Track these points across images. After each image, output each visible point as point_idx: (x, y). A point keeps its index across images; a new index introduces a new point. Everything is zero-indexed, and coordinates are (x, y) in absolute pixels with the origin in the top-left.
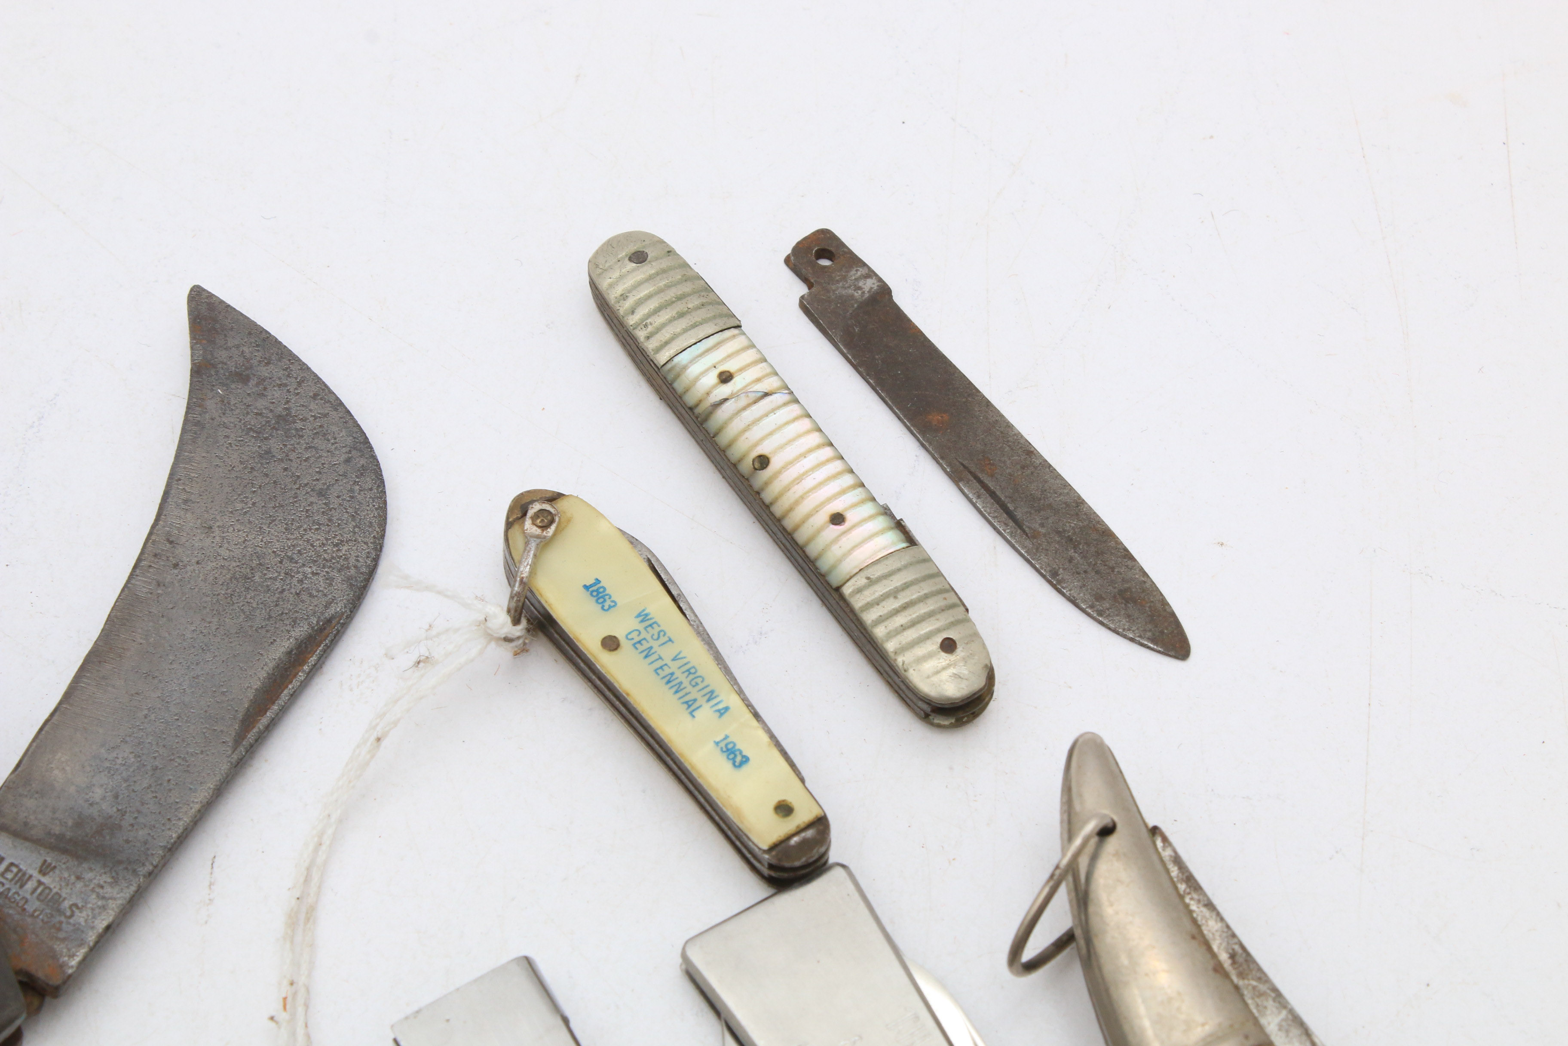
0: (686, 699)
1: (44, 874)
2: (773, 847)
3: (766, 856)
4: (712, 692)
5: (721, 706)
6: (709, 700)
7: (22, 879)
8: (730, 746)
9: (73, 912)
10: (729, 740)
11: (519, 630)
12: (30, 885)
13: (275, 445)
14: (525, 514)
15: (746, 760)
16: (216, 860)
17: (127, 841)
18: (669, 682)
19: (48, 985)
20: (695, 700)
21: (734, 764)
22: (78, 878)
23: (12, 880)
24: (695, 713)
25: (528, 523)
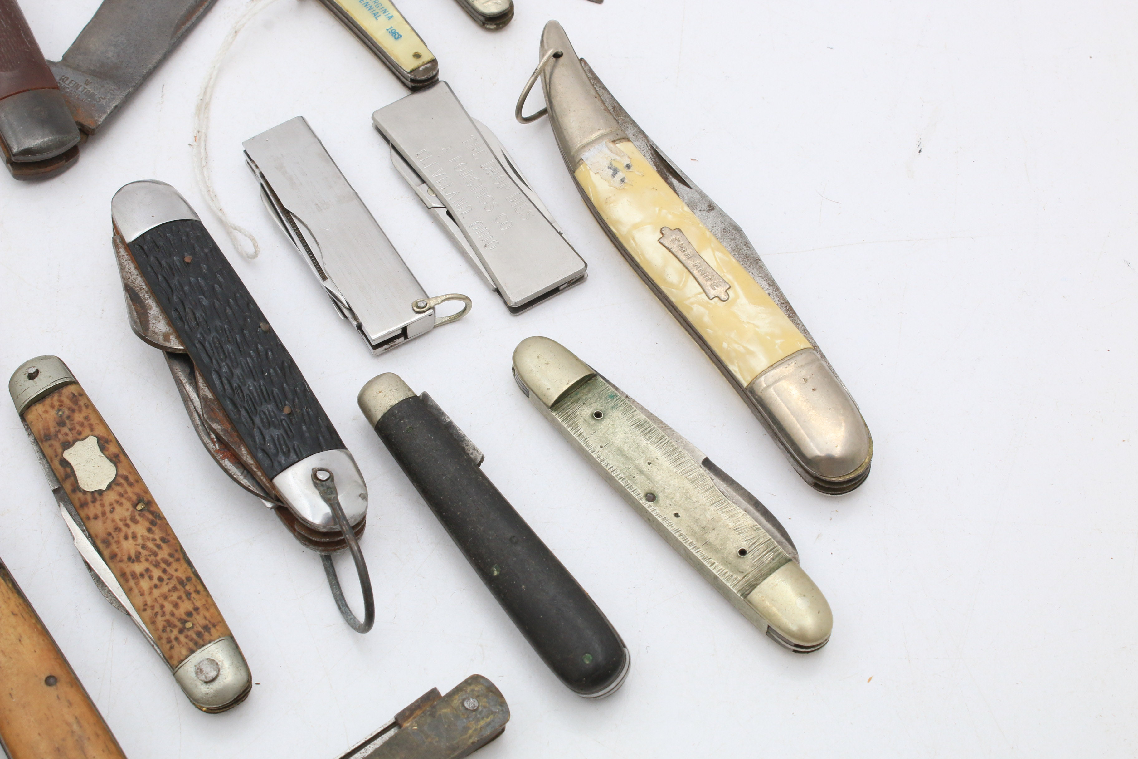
0: (374, 12)
1: (87, 85)
2: (412, 71)
3: (409, 75)
4: (386, 10)
5: (389, 15)
6: (384, 13)
7: (77, 87)
8: (393, 31)
9: (100, 100)
10: (392, 29)
12: (80, 89)
15: (400, 36)
16: (165, 86)
17: (124, 73)
18: (366, 6)
19: (89, 128)
20: (378, 13)
21: (395, 38)
22: (102, 87)
23: (72, 87)
24: (378, 18)
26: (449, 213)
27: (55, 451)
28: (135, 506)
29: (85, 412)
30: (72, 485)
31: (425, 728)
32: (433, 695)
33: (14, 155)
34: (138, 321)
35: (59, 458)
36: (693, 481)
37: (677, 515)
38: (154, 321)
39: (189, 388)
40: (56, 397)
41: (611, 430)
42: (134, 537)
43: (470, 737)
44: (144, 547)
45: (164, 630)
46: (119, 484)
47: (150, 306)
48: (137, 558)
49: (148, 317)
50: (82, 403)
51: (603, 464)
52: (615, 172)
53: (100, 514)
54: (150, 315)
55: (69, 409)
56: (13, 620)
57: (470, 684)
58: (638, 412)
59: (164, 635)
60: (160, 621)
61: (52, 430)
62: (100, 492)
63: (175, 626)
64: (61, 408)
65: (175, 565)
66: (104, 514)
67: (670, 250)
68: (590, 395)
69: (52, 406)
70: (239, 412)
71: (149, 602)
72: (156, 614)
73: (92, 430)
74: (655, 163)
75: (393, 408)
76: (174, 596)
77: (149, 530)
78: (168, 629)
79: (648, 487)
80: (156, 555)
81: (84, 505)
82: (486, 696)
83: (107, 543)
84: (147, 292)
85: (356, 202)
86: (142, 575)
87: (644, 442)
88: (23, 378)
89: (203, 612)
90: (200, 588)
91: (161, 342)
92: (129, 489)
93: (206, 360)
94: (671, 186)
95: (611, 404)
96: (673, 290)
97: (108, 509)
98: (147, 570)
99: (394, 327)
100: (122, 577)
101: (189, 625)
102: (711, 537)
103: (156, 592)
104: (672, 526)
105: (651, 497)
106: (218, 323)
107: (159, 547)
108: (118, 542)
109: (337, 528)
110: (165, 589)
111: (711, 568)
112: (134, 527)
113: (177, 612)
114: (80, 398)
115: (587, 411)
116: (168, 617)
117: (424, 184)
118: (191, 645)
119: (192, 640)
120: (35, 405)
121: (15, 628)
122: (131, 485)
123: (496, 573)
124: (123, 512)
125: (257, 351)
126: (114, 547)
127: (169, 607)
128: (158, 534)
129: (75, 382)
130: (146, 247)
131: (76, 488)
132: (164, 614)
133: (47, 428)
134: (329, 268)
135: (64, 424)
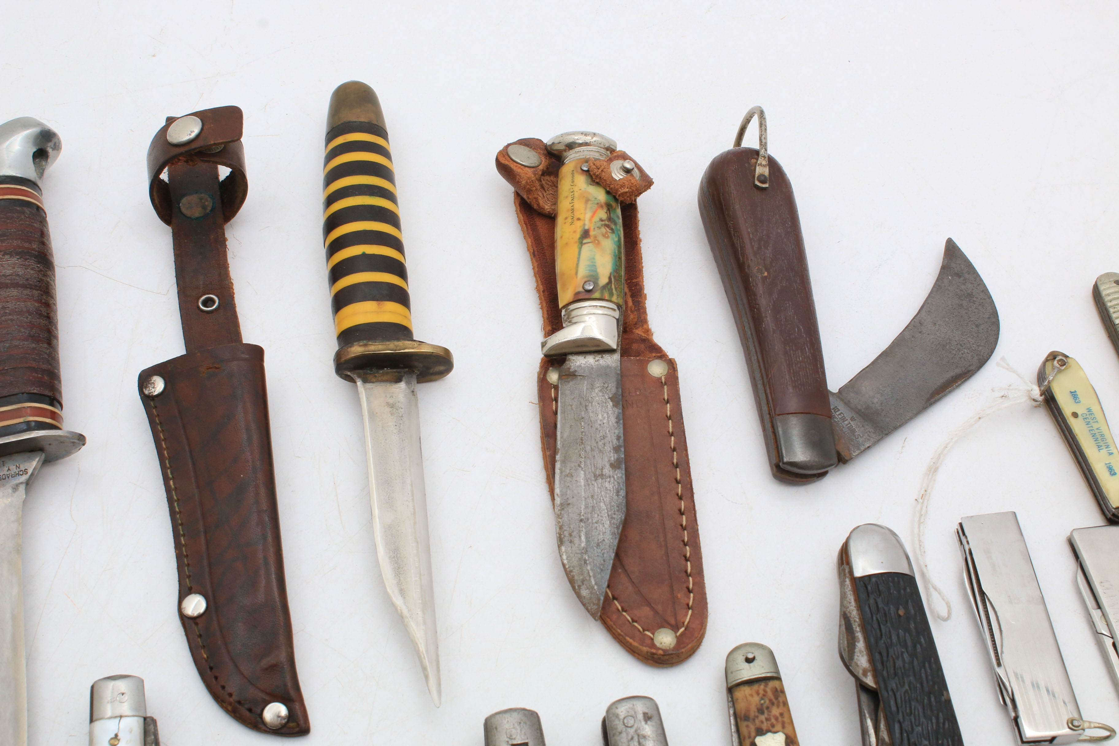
0: (1098, 444)
1: (852, 421)
2: (1117, 508)
3: (1114, 510)
4: (1108, 445)
5: (1110, 452)
6: (1106, 448)
7: (844, 419)
8: (1111, 467)
9: (858, 437)
10: (1110, 465)
11: (1041, 399)
12: (846, 422)
13: (965, 303)
14: (1055, 358)
15: (1115, 474)
16: (907, 439)
17: (882, 420)
18: (1093, 436)
19: (844, 458)
20: (1102, 446)
21: (1110, 473)
22: (863, 426)
23: (840, 418)
24: (1100, 451)
25: (1055, 362)
26: (1114, 645)
27: (749, 733)
29: (782, 708)
33: (784, 463)
34: (847, 649)
35: (751, 740)
38: (859, 654)
39: (869, 723)
40: (762, 687)
47: (859, 639)
49: (855, 648)
50: (781, 699)
54: (856, 647)
55: (770, 700)
61: (752, 713)
64: (764, 697)
69: (758, 694)
73: (783, 727)
84: (859, 625)
85: (1041, 607)
88: (740, 658)
91: (860, 675)
93: (894, 708)
99: (1045, 733)
106: (912, 678)
114: (781, 694)
117: (1099, 610)
120: (744, 686)
125: (937, 718)
129: (779, 678)
130: (869, 587)
133: (748, 710)
134: (1005, 658)
135: (762, 713)
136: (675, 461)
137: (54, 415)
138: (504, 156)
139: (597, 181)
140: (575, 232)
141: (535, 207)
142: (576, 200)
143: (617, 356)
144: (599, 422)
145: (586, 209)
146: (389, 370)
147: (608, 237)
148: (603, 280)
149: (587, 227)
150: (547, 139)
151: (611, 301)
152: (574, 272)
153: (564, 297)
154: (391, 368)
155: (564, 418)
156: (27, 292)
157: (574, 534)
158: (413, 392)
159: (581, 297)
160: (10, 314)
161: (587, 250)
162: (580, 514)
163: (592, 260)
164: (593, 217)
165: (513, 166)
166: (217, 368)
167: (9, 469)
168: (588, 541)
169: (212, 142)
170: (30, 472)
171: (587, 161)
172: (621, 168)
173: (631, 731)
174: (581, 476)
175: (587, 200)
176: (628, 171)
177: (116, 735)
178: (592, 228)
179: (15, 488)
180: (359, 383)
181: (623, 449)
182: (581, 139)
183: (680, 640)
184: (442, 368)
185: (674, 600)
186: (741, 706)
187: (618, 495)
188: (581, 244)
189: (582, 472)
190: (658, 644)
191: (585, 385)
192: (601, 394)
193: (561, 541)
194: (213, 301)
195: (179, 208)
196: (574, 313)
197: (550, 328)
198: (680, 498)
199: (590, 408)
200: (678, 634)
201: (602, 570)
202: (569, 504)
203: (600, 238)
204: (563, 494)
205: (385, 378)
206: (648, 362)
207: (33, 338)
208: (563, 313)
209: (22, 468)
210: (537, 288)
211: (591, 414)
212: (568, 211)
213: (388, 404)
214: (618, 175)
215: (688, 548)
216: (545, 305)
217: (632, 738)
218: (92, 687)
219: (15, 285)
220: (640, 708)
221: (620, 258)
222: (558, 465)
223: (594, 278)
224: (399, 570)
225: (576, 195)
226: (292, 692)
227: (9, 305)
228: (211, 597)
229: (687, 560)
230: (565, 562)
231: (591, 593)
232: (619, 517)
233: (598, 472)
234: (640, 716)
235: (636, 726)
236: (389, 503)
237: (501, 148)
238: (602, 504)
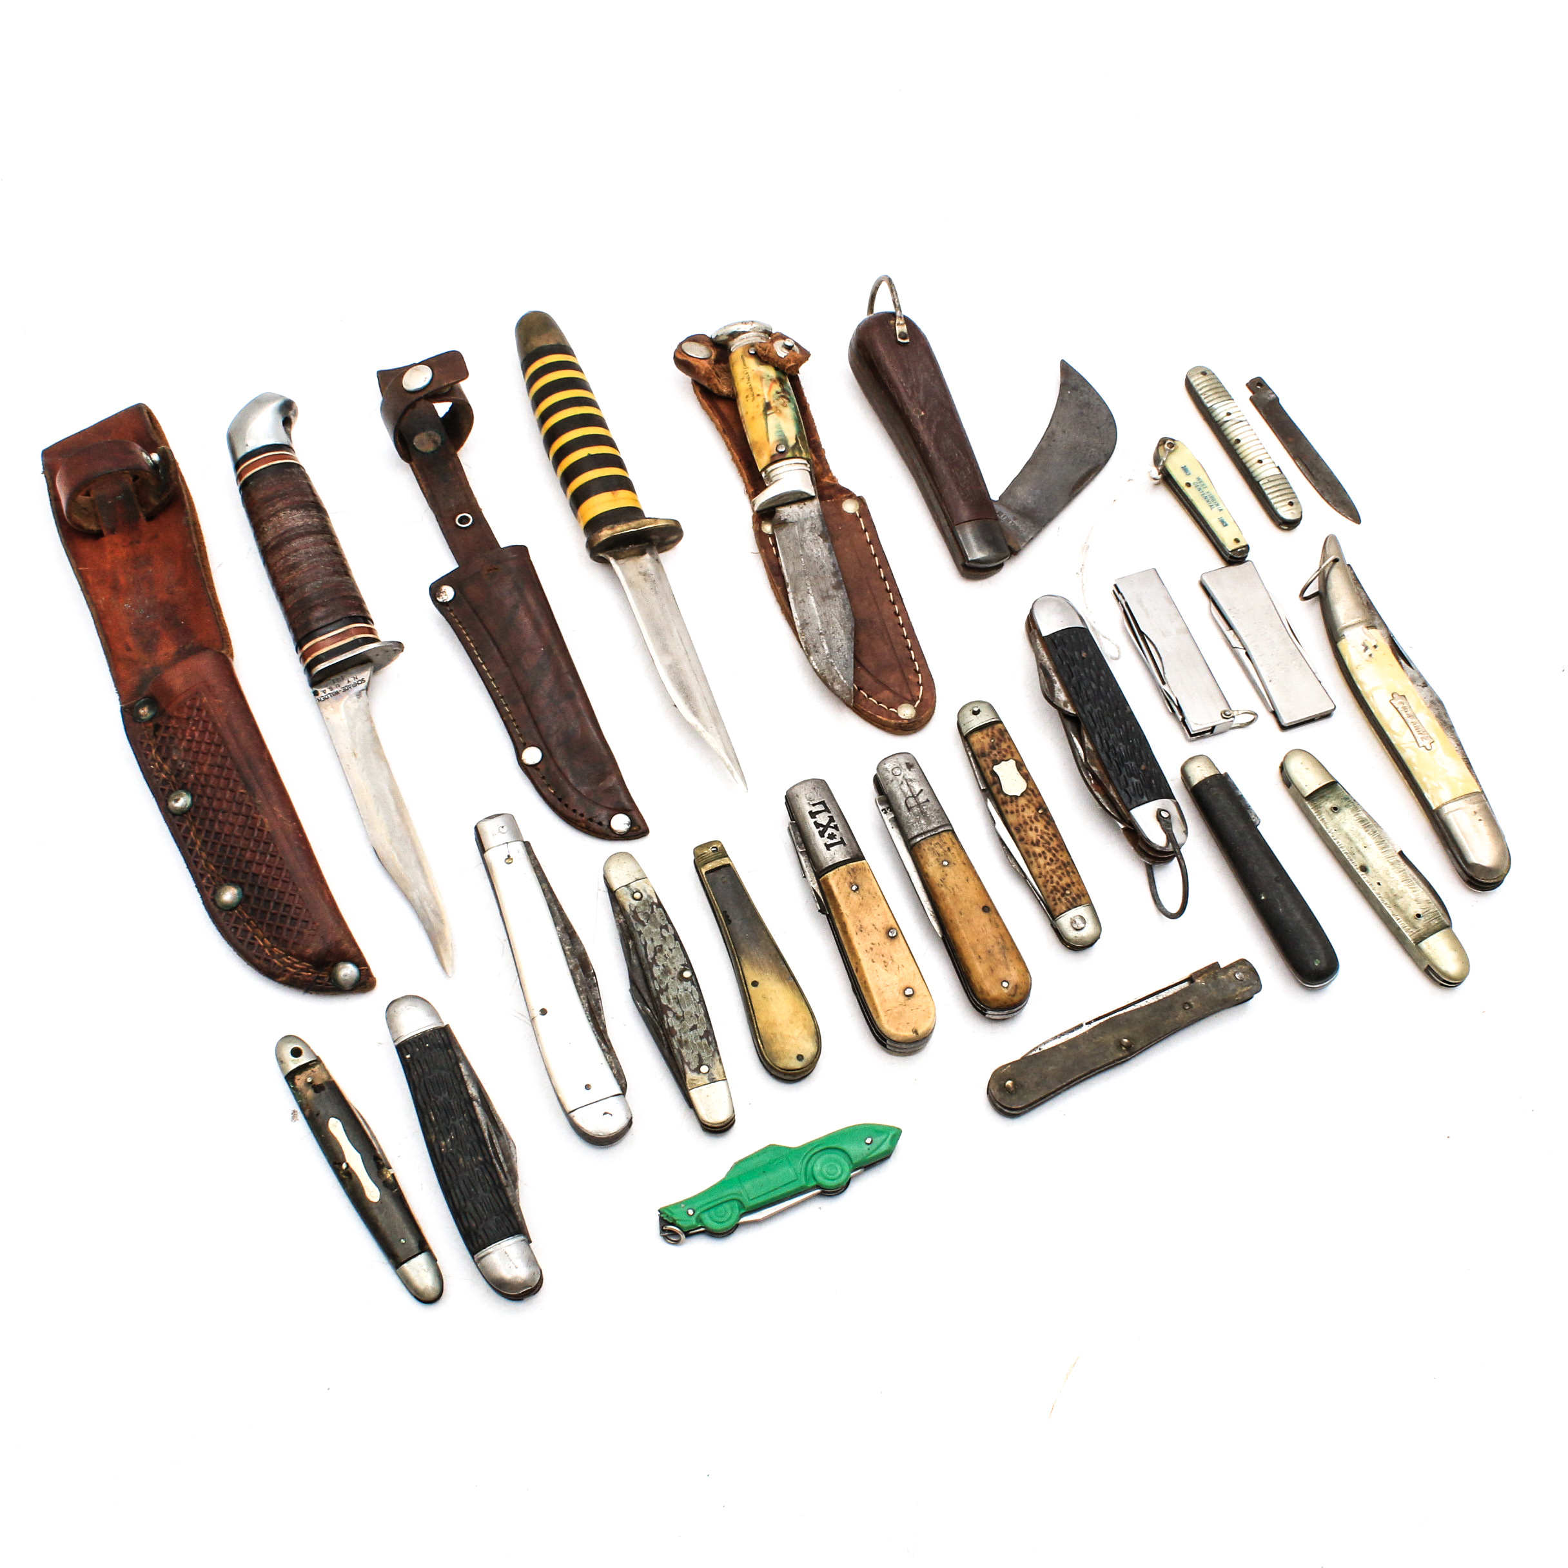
0: (1210, 505)
1: (1014, 520)
2: (1232, 551)
3: (1230, 553)
4: (1218, 504)
5: (1220, 508)
6: (1217, 506)
7: (1008, 520)
8: (1222, 520)
9: (1022, 532)
10: (1222, 518)
11: (1159, 477)
12: (1010, 522)
13: (1084, 411)
14: (1165, 443)
15: (1226, 525)
16: (1060, 528)
17: (1038, 516)
18: (1205, 498)
19: (1014, 550)
20: (1213, 505)
21: (1222, 525)
22: (1024, 523)
23: (1005, 519)
24: (1212, 509)
25: (1166, 446)
26: (1247, 654)
27: (987, 765)
28: (1038, 810)
29: (1008, 743)
30: (998, 789)
31: (1210, 985)
32: (1215, 966)
33: (969, 562)
34: (1048, 690)
35: (990, 769)
36: (1392, 864)
37: (1379, 884)
38: (1057, 692)
39: (1076, 741)
40: (990, 730)
41: (1343, 821)
42: (1036, 830)
43: (1237, 996)
44: (1042, 837)
45: (1052, 892)
46: (1028, 794)
47: (1055, 681)
48: (1037, 844)
50: (1006, 737)
51: (1335, 842)
52: (1366, 648)
53: (1015, 810)
54: (1055, 687)
55: (998, 739)
56: (963, 867)
57: (1240, 964)
58: (1361, 812)
59: (1052, 896)
60: (1050, 886)
61: (987, 751)
62: (1016, 797)
63: (1059, 891)
64: (992, 737)
65: (1060, 853)
66: (1017, 811)
67: (1397, 709)
68: (1331, 795)
69: (988, 735)
70: (1111, 762)
71: (1044, 872)
72: (1048, 881)
73: (1012, 755)
74: (1391, 647)
75: (1206, 779)
76: (1059, 872)
77: (1046, 828)
78: (1055, 892)
79: (1363, 862)
80: (1049, 844)
81: (1005, 803)
82: (1249, 973)
83: (1018, 831)
84: (1053, 671)
85: (1188, 635)
86: (1040, 855)
87: (1362, 831)
88: (968, 713)
89: (1077, 886)
90: (1075, 870)
91: (1062, 707)
92: (1034, 799)
93: (1092, 724)
94: (1400, 663)
95: (1345, 803)
96: (1395, 736)
97: (1020, 809)
98: (1043, 852)
99: (1207, 725)
100: (1026, 854)
101: (1068, 892)
102: (1400, 902)
103: (1048, 868)
104: (1375, 891)
105: (1364, 869)
106: (1102, 701)
107: (1051, 839)
108: (1025, 831)
109: (1170, 848)
110: (1054, 867)
111: (1397, 922)
112: (1037, 824)
113: (1060, 883)
114: (1005, 733)
115: (1328, 805)
116: (1054, 884)
117: (1232, 630)
118: (1069, 905)
119: (1069, 901)
120: (975, 732)
121: (964, 872)
122: (1035, 796)
123: (1263, 898)
124: (1029, 813)
125: (1126, 725)
126: (1023, 834)
127: (1055, 879)
128: (1051, 831)
129: (1000, 722)
130: (1056, 641)
131: (1000, 791)
132: (1052, 882)
133: (983, 749)
134: (1168, 677)
135: (994, 749)
136: (882, 576)
137: (371, 631)
138: (680, 353)
139: (766, 360)
140: (758, 406)
141: (716, 392)
142: (751, 379)
143: (816, 502)
144: (816, 556)
145: (762, 386)
146: (633, 546)
147: (786, 406)
148: (792, 442)
149: (767, 401)
150: (711, 333)
151: (802, 458)
152: (766, 439)
153: (762, 461)
154: (635, 544)
155: (785, 559)
156: (320, 537)
157: (818, 645)
158: (657, 560)
159: (777, 458)
160: (313, 557)
161: (772, 419)
162: (818, 630)
163: (779, 426)
164: (770, 390)
165: (690, 360)
166: (496, 569)
167: (349, 682)
168: (830, 648)
169: (446, 384)
170: (367, 679)
171: (752, 345)
172: (783, 346)
173: (900, 778)
174: (812, 600)
175: (762, 378)
176: (789, 348)
177: (509, 856)
178: (772, 401)
179: (359, 695)
180: (612, 561)
181: (840, 573)
182: (742, 328)
183: (918, 711)
184: (675, 537)
185: (907, 681)
186: (977, 747)
187: (845, 609)
188: (766, 415)
189: (812, 597)
190: (902, 717)
191: (796, 529)
192: (811, 534)
193: (808, 653)
194: (467, 519)
195: (414, 447)
196: (772, 474)
197: (751, 490)
198: (894, 603)
199: (805, 546)
200: (916, 706)
201: (846, 668)
202: (807, 624)
203: (781, 408)
204: (800, 617)
205: (632, 553)
206: (842, 502)
207: (336, 573)
208: (763, 475)
209: (360, 678)
210: (734, 459)
211: (808, 551)
212: (747, 390)
213: (640, 573)
214: (782, 353)
215: (908, 640)
216: (744, 471)
217: (902, 783)
218: (476, 828)
219: (309, 533)
220: (902, 760)
221: (800, 422)
222: (791, 596)
223: (784, 441)
224: (688, 698)
225: (751, 375)
226: (627, 804)
227: (310, 550)
228: (544, 747)
229: (910, 650)
230: (816, 667)
231: (843, 687)
232: (850, 625)
233: (825, 595)
234: (904, 767)
235: (902, 773)
236: (665, 649)
237: (675, 347)
238: (834, 618)
